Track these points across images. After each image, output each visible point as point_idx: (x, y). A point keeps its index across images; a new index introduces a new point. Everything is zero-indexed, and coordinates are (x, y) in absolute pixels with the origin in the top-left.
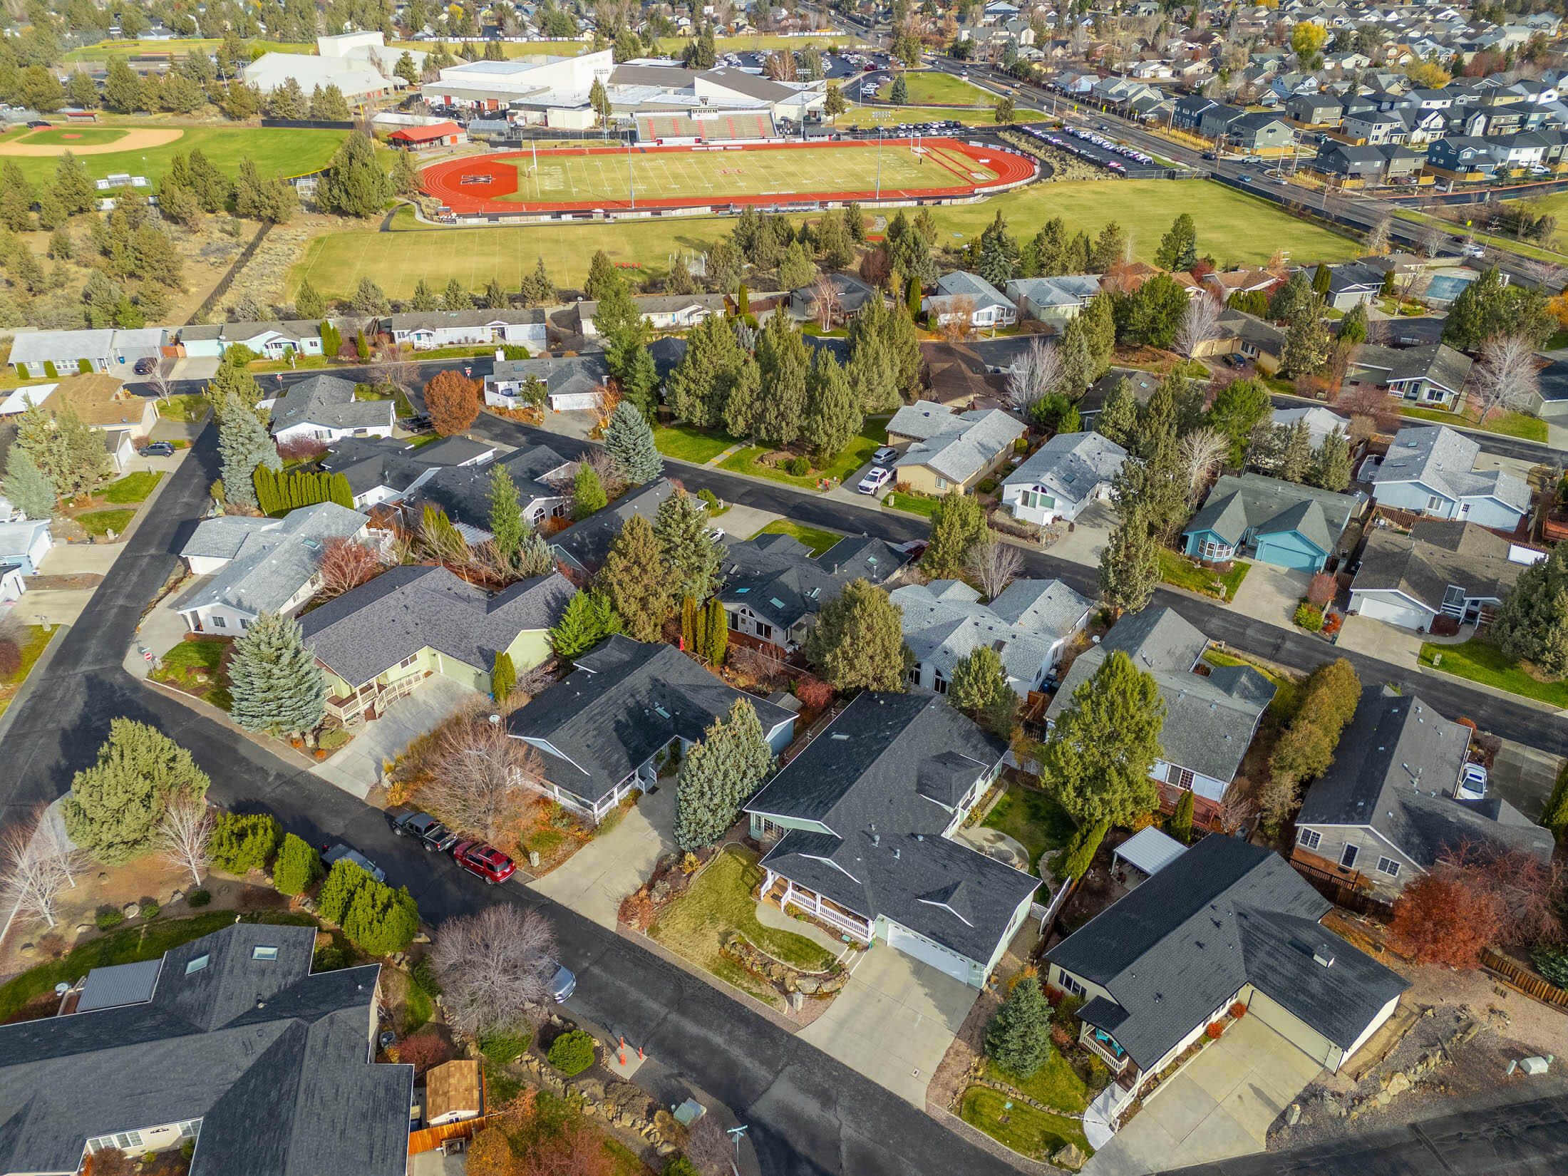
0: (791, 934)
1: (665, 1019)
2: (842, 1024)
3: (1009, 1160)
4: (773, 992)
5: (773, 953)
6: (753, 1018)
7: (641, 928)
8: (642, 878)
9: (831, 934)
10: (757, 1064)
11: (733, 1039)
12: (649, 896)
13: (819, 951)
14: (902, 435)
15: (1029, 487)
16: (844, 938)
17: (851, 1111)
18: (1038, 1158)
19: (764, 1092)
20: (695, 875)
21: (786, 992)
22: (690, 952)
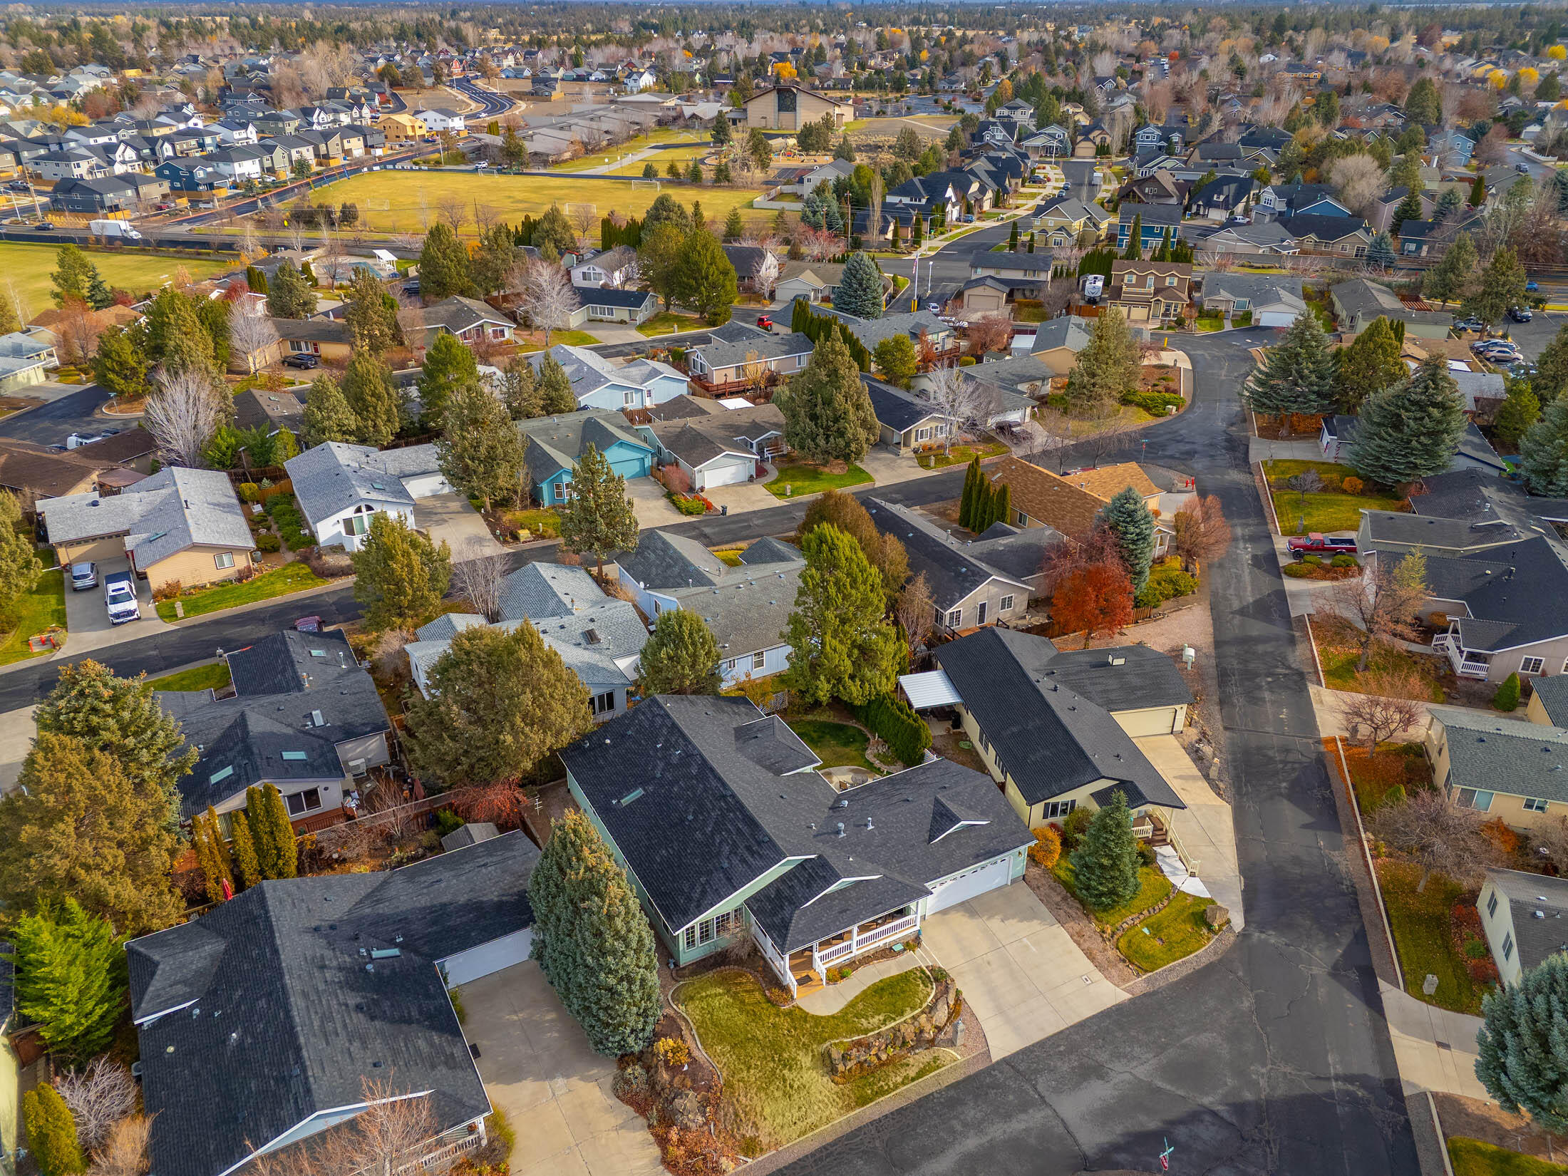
0: (864, 992)
2: (1000, 1011)
3: (1205, 961)
4: (921, 1057)
5: (884, 1023)
6: (952, 1093)
7: (736, 1161)
8: (634, 1129)
9: (883, 957)
10: (1022, 1116)
11: (978, 1127)
12: (685, 1128)
13: (905, 978)
14: (78, 542)
15: (349, 513)
16: (898, 948)
17: (1118, 1056)
18: (1209, 939)
19: (1066, 1127)
20: (696, 1053)
21: (932, 1043)
22: (812, 1119)
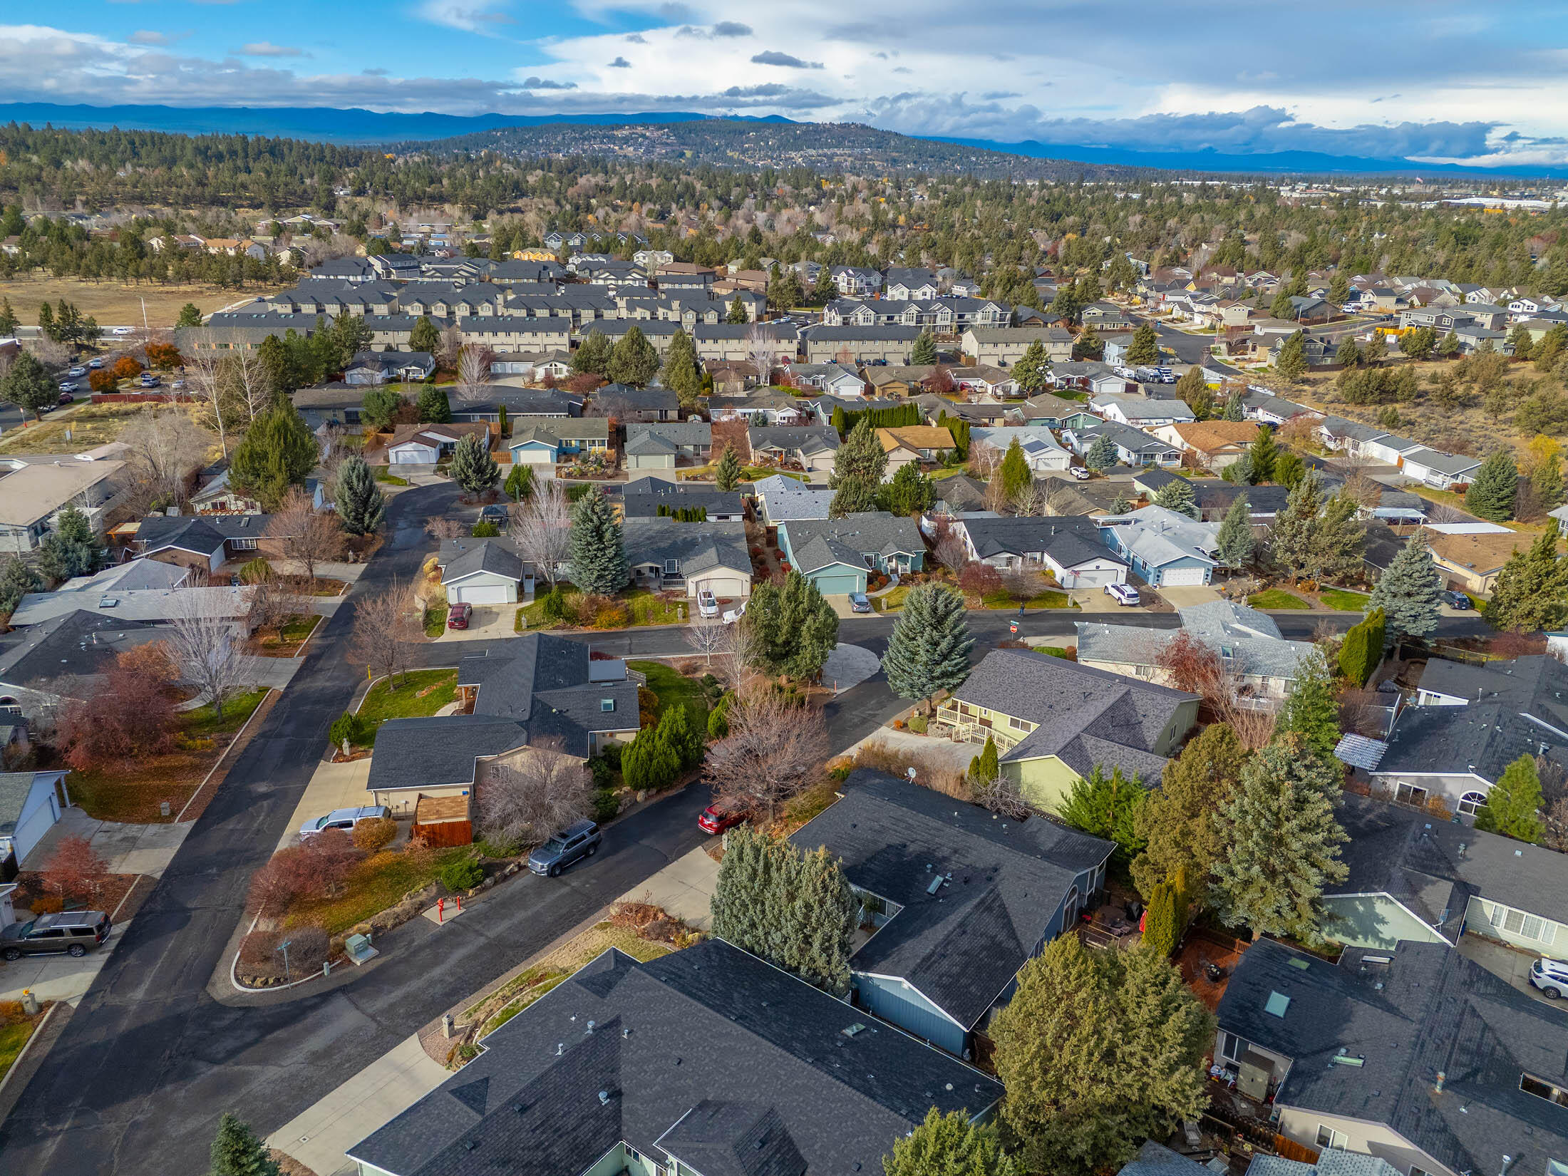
1: (482, 935)
10: (392, 1000)
19: (356, 1006)
